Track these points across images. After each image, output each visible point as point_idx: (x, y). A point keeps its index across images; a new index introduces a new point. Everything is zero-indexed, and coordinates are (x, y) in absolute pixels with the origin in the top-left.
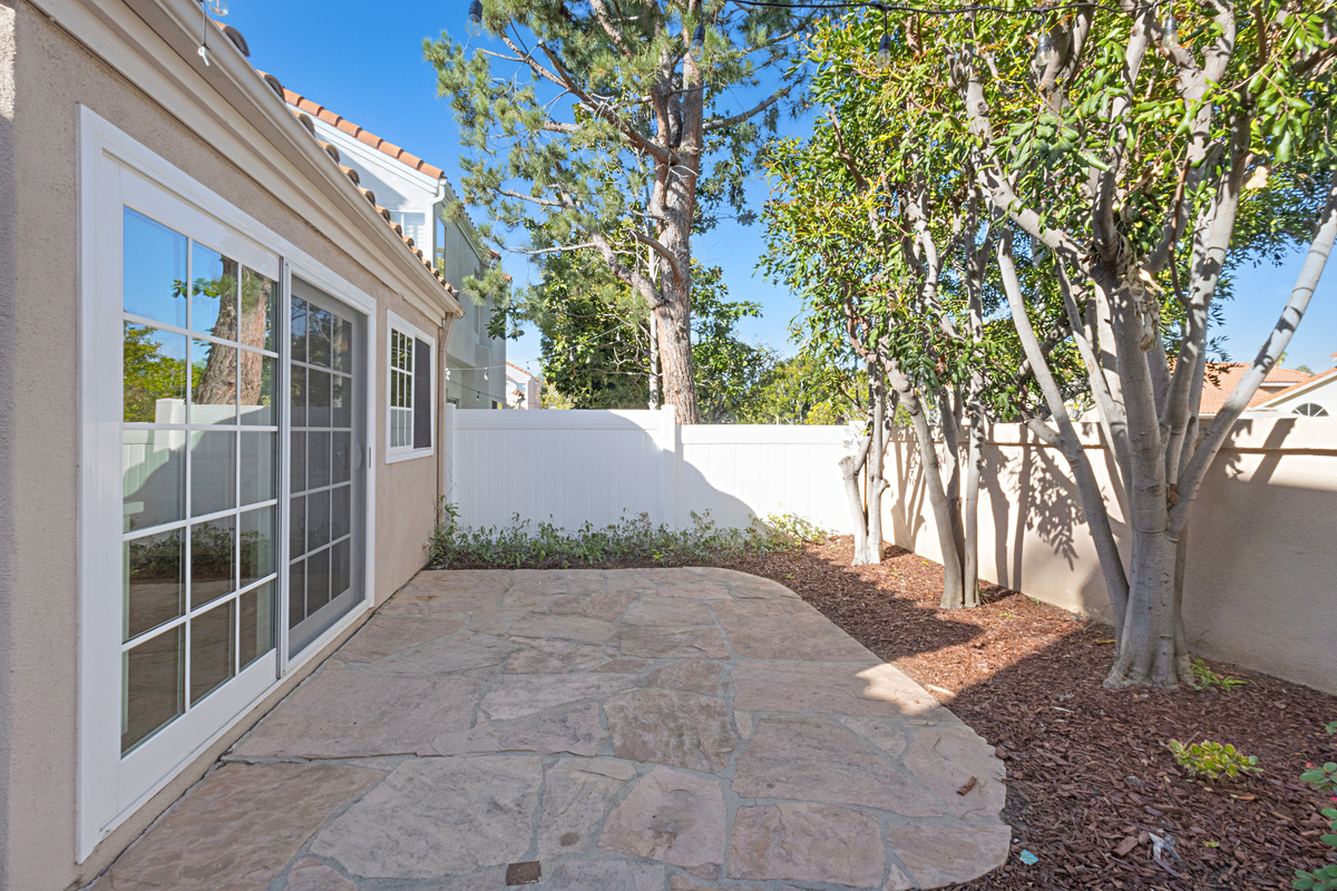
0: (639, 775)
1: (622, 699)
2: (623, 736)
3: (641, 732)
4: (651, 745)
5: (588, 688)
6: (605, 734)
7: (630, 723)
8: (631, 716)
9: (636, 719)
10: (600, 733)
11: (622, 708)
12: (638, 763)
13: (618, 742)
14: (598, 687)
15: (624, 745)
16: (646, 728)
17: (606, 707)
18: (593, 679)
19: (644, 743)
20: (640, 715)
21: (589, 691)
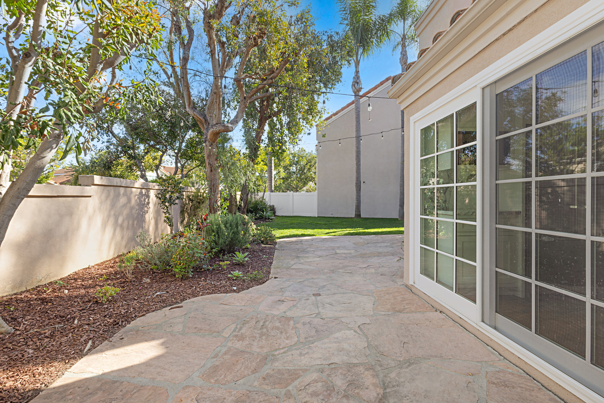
0: (285, 312)
1: (287, 344)
2: (288, 325)
3: (281, 327)
4: (278, 321)
5: (307, 353)
6: (297, 325)
7: (285, 330)
8: (284, 334)
9: (281, 333)
10: (299, 326)
11: (287, 338)
12: (284, 316)
13: (292, 323)
14: (301, 354)
15: (289, 322)
16: (278, 328)
17: (297, 339)
18: (304, 361)
19: (280, 322)
20: (279, 335)
21: (306, 351)
